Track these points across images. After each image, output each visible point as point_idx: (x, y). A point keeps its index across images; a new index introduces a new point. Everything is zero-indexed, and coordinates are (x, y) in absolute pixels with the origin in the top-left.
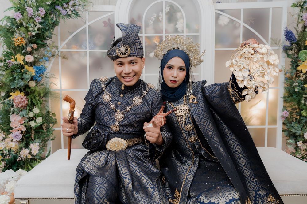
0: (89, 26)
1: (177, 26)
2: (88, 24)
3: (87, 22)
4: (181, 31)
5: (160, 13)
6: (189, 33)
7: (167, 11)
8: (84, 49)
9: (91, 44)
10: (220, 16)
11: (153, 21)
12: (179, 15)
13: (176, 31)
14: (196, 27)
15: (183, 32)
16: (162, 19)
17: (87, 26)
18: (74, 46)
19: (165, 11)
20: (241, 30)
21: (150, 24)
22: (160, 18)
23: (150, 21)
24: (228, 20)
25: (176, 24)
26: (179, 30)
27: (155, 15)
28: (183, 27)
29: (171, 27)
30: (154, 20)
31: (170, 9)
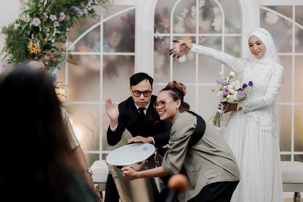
0: (104, 23)
1: (213, 24)
2: (103, 21)
3: (102, 18)
4: (219, 31)
5: (193, 8)
6: (229, 33)
7: (201, 6)
8: (96, 52)
9: (106, 46)
10: (268, 13)
11: (184, 18)
12: (215, 10)
13: (213, 29)
14: (237, 26)
15: (221, 32)
16: (195, 15)
17: (101, 23)
18: (84, 47)
19: (199, 6)
20: (294, 32)
21: (179, 22)
22: (193, 14)
23: (180, 18)
24: (277, 19)
25: (213, 21)
26: (216, 29)
27: (186, 11)
28: (221, 26)
29: (206, 24)
30: (185, 16)
31: (205, 3)
